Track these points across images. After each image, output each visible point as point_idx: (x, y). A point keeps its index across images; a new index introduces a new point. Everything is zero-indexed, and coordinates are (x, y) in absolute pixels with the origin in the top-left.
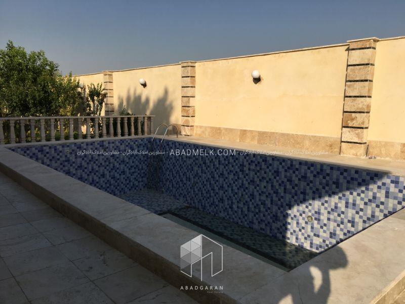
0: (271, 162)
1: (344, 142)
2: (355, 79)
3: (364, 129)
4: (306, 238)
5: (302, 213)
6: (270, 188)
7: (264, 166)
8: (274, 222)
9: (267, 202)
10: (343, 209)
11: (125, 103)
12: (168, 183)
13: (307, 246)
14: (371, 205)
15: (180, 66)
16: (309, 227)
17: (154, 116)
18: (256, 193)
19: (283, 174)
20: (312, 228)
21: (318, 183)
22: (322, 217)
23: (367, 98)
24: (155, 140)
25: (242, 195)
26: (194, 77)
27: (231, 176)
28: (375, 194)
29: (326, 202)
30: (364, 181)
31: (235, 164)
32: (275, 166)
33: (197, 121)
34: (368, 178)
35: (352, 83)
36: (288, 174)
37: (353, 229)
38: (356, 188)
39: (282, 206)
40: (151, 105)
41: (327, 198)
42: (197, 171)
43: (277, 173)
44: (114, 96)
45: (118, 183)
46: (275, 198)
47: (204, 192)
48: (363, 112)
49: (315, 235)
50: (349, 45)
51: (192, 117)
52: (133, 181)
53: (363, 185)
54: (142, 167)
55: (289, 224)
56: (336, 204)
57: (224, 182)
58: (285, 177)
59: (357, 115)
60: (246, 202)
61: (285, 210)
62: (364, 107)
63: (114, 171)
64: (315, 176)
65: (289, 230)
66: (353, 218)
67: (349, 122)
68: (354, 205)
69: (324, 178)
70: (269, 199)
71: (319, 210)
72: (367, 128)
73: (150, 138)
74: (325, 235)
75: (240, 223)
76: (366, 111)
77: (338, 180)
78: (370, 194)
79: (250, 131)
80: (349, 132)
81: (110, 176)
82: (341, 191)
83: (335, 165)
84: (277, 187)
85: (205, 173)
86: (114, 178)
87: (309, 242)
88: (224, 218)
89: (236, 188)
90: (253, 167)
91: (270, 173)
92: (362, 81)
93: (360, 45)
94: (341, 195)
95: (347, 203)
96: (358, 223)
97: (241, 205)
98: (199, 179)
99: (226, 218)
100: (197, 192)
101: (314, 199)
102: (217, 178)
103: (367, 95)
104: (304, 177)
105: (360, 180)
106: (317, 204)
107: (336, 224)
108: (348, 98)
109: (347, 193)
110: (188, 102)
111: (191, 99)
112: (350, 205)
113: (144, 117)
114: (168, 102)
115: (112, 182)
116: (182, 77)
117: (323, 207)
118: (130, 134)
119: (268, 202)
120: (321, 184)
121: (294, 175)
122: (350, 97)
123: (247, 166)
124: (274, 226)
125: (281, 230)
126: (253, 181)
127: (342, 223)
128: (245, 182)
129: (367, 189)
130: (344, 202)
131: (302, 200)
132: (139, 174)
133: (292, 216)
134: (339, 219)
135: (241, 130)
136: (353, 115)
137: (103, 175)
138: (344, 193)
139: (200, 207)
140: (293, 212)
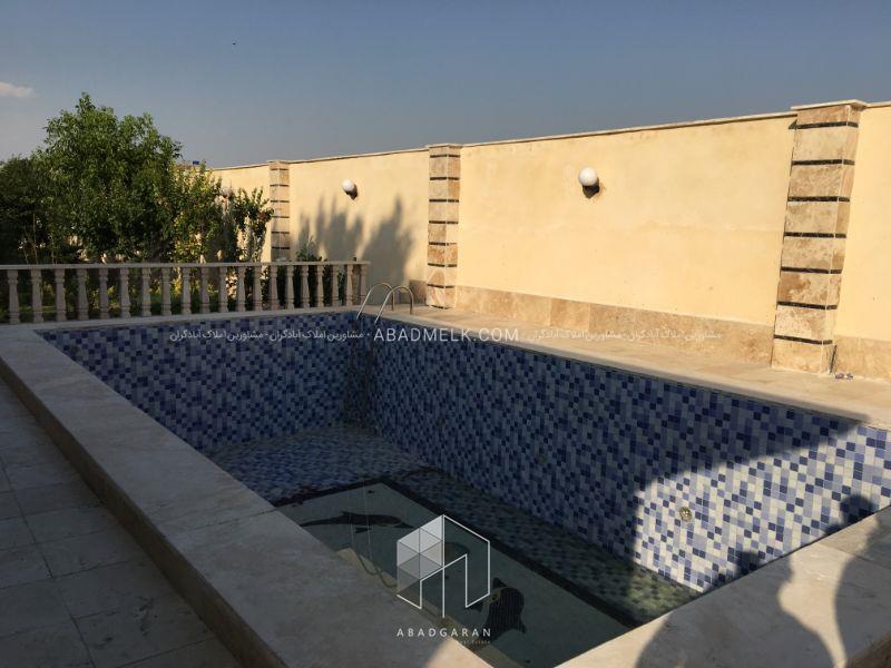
0: (603, 380)
1: (780, 337)
2: (809, 195)
3: (827, 311)
4: (675, 558)
5: (668, 499)
6: (600, 439)
7: (588, 390)
8: (607, 515)
9: (593, 470)
10: (759, 498)
11: (313, 231)
12: (387, 414)
13: (678, 574)
14: (820, 493)
15: (427, 154)
16: (683, 532)
17: (369, 263)
18: (570, 449)
19: (629, 409)
20: (690, 535)
21: (704, 435)
22: (711, 513)
23: (835, 240)
24: (362, 317)
25: (541, 450)
26: (456, 179)
27: (519, 407)
28: (829, 467)
29: (722, 478)
30: (806, 436)
31: (526, 380)
32: (613, 390)
33: (460, 277)
34: (816, 430)
35: (801, 203)
36: (640, 411)
37: (779, 546)
38: (789, 452)
39: (626, 482)
40: (367, 235)
41: (723, 470)
42: (447, 391)
43: (616, 405)
44: (291, 215)
45: (280, 411)
46: (611, 463)
47: (461, 438)
48: (826, 272)
49: (696, 552)
50: (796, 115)
51: (450, 266)
52: (314, 406)
53: (804, 446)
54: (334, 375)
55: (641, 522)
56: (743, 484)
57: (505, 420)
58: (634, 415)
59: (811, 276)
60: (549, 465)
61: (631, 490)
62: (827, 258)
63: (271, 384)
64: (698, 418)
65: (640, 536)
66: (781, 520)
67: (792, 292)
68: (783, 489)
69: (719, 423)
70: (599, 464)
71: (706, 495)
72: (834, 307)
73: (353, 314)
74: (717, 553)
75: (535, 513)
76: (831, 268)
77: (748, 429)
78: (820, 467)
79: (574, 302)
80: (792, 315)
81: (262, 395)
82: (755, 455)
83: (744, 397)
84: (616, 438)
85: (464, 397)
86: (270, 398)
87: (682, 567)
88: (501, 499)
89: (529, 433)
90: (565, 389)
91: (602, 407)
92: (823, 199)
93: (821, 117)
94: (754, 464)
95: (767, 484)
96: (791, 531)
97: (538, 473)
98: (450, 407)
99: (506, 500)
100: (446, 437)
101: (694, 469)
102: (489, 410)
103: (834, 232)
104: (675, 419)
105: (797, 434)
106: (701, 481)
107: (741, 531)
108: (792, 238)
109: (769, 461)
110: (443, 233)
111: (448, 226)
112: (775, 491)
113: (346, 266)
114: (401, 232)
115: (267, 407)
116: (432, 179)
117: (713, 491)
118: (313, 303)
119: (596, 471)
120: (710, 436)
121: (652, 413)
122: (796, 235)
123: (553, 387)
124: (608, 524)
125: (622, 535)
126: (564, 422)
127: (756, 529)
128: (547, 422)
129: (813, 455)
130: (760, 481)
131: (669, 470)
132: (326, 390)
133: (648, 505)
134: (749, 519)
135: (555, 300)
136: (802, 276)
137: (247, 393)
138: (762, 460)
139: (452, 472)
140: (649, 497)
